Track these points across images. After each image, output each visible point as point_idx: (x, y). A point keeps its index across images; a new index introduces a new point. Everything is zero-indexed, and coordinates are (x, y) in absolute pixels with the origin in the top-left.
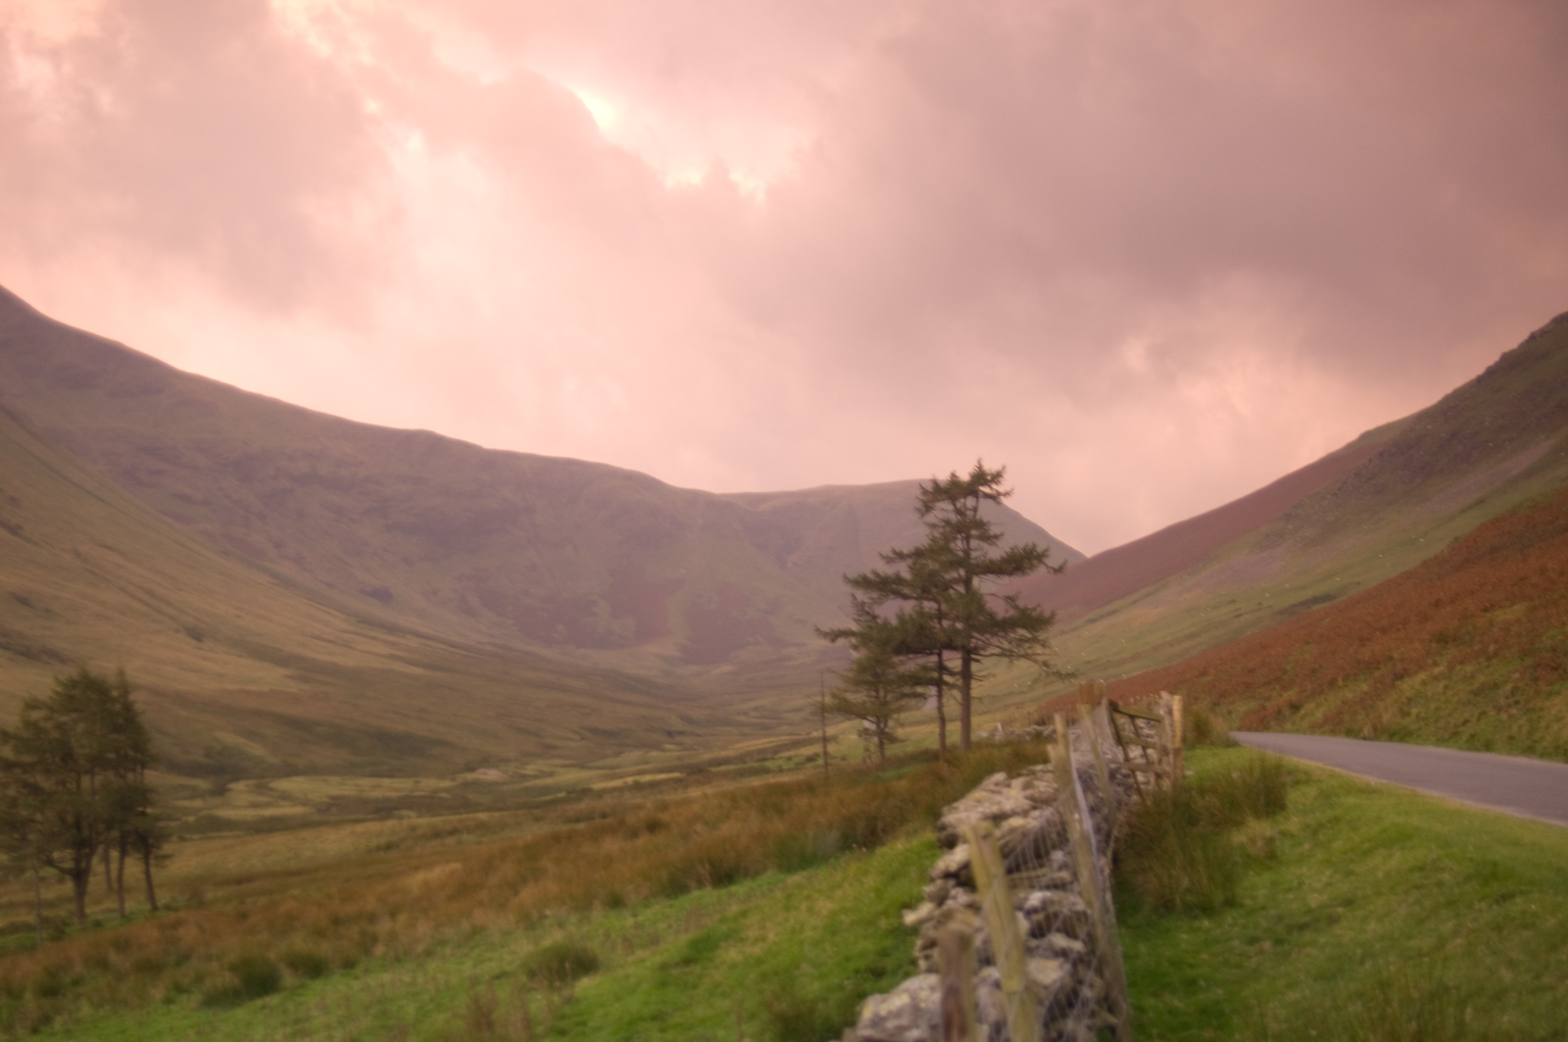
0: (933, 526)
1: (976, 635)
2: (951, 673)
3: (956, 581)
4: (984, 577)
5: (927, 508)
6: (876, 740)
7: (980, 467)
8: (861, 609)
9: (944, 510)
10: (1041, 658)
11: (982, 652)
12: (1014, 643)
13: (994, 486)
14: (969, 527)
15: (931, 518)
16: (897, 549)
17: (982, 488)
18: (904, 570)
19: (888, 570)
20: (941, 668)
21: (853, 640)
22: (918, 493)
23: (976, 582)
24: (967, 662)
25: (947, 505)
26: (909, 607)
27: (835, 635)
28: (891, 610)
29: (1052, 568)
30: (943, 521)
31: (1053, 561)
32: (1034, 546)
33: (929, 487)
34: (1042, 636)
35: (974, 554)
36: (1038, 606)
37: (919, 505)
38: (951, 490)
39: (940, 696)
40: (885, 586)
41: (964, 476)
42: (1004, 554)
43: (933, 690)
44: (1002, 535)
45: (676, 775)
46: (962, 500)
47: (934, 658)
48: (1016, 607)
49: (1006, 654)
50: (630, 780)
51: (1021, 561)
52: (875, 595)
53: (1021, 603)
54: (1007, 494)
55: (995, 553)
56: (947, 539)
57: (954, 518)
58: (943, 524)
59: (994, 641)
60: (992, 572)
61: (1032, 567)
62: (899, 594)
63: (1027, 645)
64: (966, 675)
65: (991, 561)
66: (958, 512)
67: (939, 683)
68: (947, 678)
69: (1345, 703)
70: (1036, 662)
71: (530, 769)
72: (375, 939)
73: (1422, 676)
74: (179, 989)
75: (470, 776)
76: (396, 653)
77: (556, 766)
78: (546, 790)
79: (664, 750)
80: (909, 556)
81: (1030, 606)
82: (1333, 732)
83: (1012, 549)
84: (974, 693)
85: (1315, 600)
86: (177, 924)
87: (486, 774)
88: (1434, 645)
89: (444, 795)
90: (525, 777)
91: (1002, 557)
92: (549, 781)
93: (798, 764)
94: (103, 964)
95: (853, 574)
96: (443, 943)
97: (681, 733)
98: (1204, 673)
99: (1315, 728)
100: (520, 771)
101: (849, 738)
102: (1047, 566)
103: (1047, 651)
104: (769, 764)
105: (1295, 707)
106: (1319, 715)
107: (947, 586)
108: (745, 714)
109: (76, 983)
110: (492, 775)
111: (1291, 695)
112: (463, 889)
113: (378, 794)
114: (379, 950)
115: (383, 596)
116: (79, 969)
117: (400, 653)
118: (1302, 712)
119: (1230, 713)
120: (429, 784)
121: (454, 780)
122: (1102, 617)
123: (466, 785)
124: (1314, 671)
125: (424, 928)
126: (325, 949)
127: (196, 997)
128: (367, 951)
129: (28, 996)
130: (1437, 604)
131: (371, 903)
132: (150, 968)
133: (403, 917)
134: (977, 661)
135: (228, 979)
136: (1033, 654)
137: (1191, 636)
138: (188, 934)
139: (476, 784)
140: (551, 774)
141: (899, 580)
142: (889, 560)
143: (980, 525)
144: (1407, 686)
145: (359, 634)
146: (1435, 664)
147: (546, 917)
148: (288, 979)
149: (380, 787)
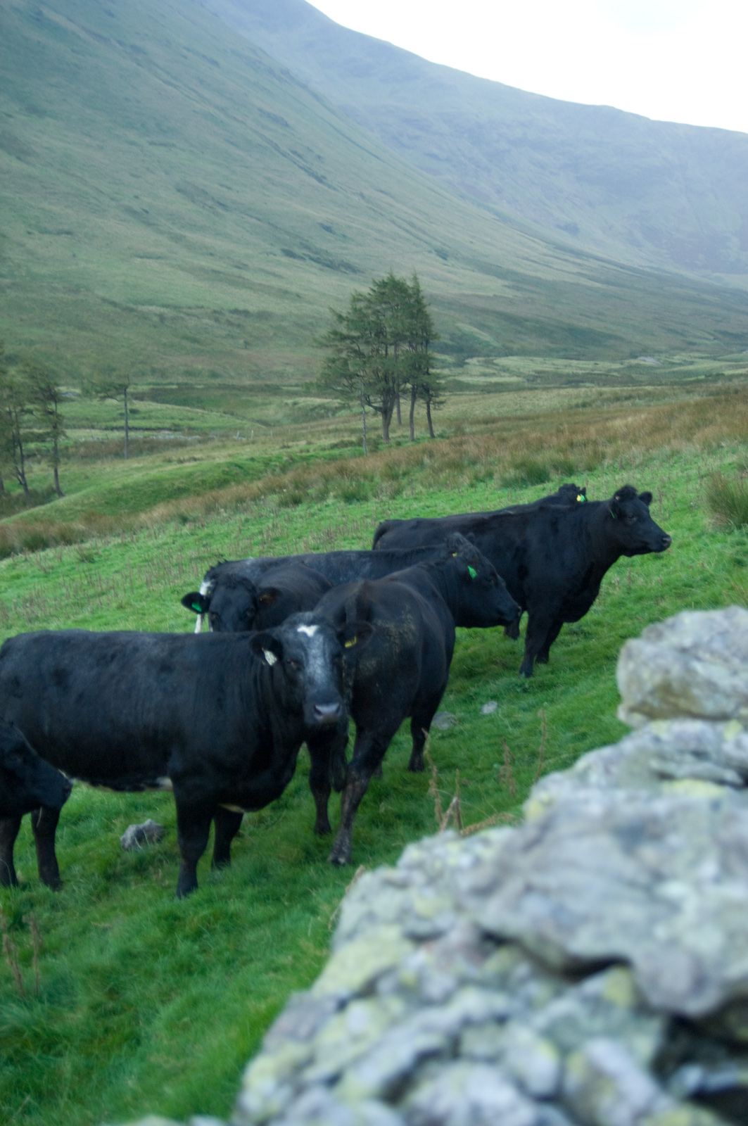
71: (677, 359)
75: (634, 362)
76: (580, 271)
77: (695, 357)
78: (689, 374)
87: (645, 361)
89: (615, 374)
90: (673, 364)
92: (691, 368)
100: (669, 360)
110: (649, 361)
113: (569, 371)
115: (573, 229)
117: (583, 272)
120: (604, 365)
121: (622, 364)
123: (631, 367)
125: (635, 450)
126: (573, 458)
127: (492, 484)
131: (591, 435)
133: (620, 443)
135: (512, 473)
139: (638, 366)
140: (692, 363)
145: (555, 257)
149: (570, 366)
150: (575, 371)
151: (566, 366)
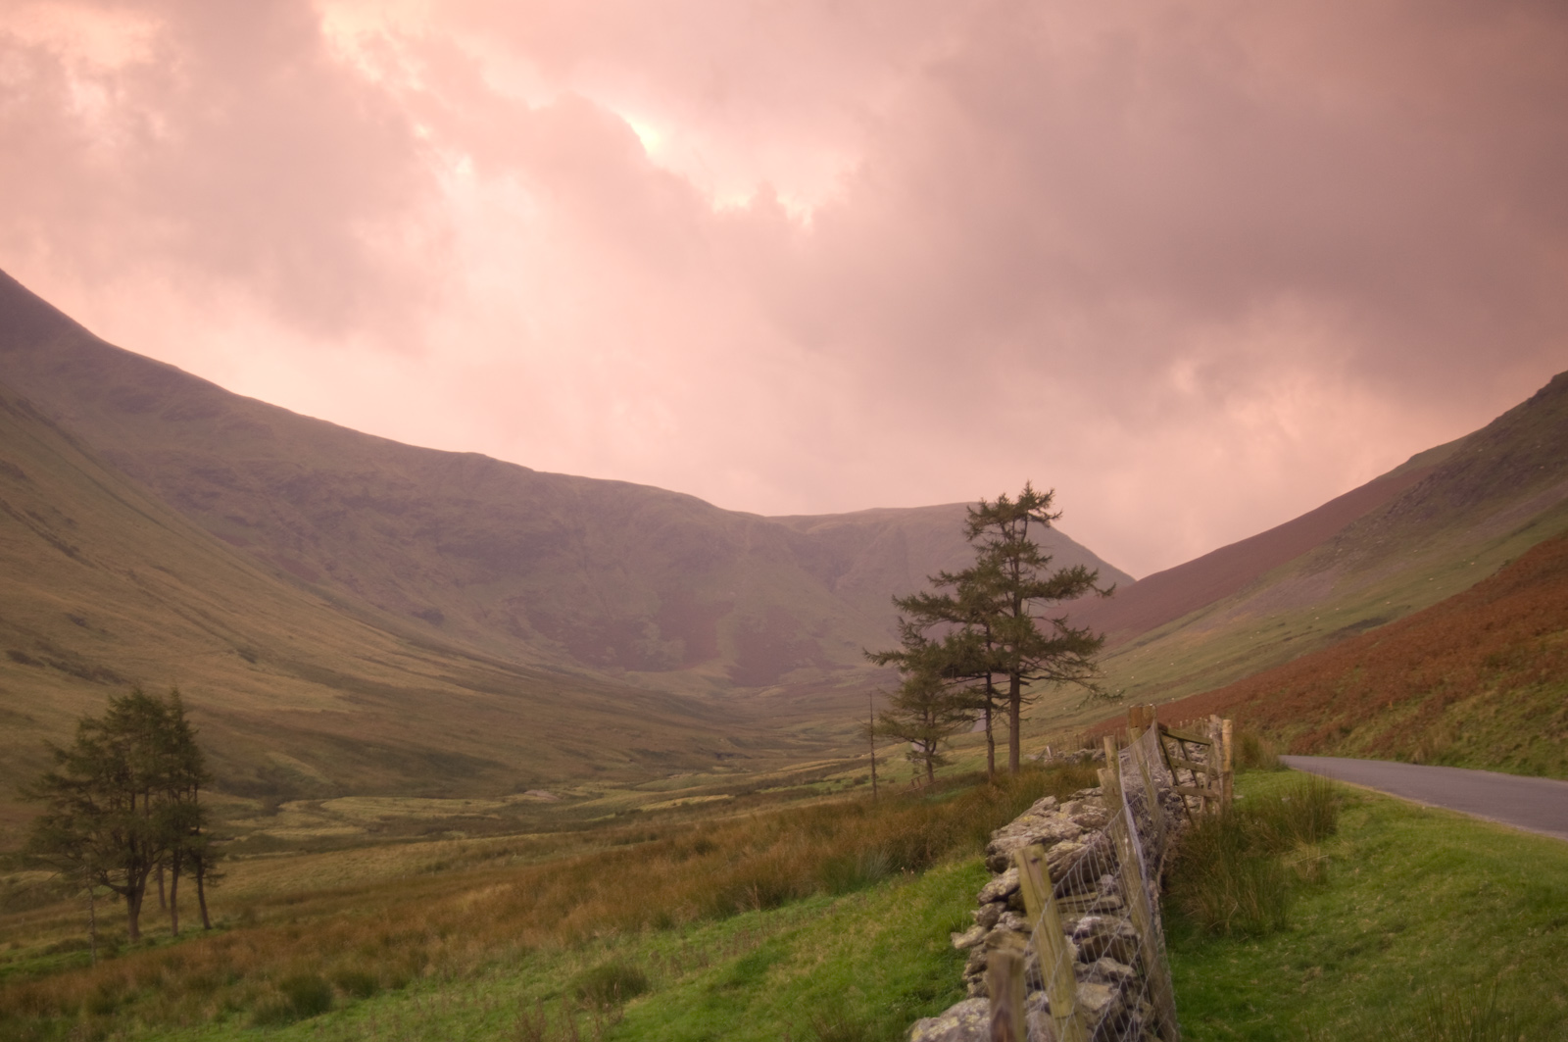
0: (982, 549)
1: (1024, 658)
2: (1000, 697)
3: (1004, 604)
4: (1032, 599)
5: (976, 531)
6: (925, 762)
7: (1028, 490)
8: (909, 633)
9: (993, 533)
10: (1090, 681)
11: (1031, 674)
12: (1062, 666)
13: (1042, 509)
14: (1017, 550)
15: (979, 540)
16: (946, 572)
17: (1030, 511)
18: (952, 592)
19: (937, 593)
20: (990, 690)
21: (902, 663)
22: (966, 515)
23: (1024, 604)
24: (1016, 684)
25: (996, 529)
26: (958, 628)
27: (885, 658)
28: (939, 633)
29: (1101, 591)
30: (992, 544)
31: (1102, 584)
32: (1083, 569)
33: (978, 510)
34: (1090, 659)
35: (1023, 577)
36: (1087, 629)
37: (968, 528)
38: (1000, 513)
39: (988, 718)
40: (934, 608)
41: (1013, 499)
42: (1052, 578)
43: (982, 713)
44: (1050, 557)
45: (726, 796)
46: (1011, 524)
47: (984, 681)
48: (1065, 630)
49: (1053, 677)
50: (679, 802)
51: (1070, 584)
52: (924, 617)
53: (1070, 626)
54: (1055, 517)
55: (1044, 575)
56: (996, 562)
57: (1002, 540)
58: (991, 547)
59: (1043, 664)
60: (1041, 596)
61: (1081, 590)
62: (947, 617)
63: (1075, 668)
64: (1015, 698)
65: (1040, 584)
66: (1006, 534)
67: (988, 706)
68: (995, 701)
69: (1395, 727)
70: (1084, 684)
71: (580, 791)
72: (425, 959)
73: (1474, 700)
74: (232, 1008)
75: (520, 797)
76: (447, 674)
77: (605, 787)
78: (595, 811)
79: (713, 773)
80: (958, 579)
81: (1079, 630)
82: (1383, 756)
83: (1062, 572)
84: (1021, 716)
85: (1366, 623)
86: (228, 944)
87: (536, 795)
88: (1485, 669)
89: (493, 816)
90: (574, 798)
91: (1051, 580)
92: (598, 802)
93: (847, 786)
94: (157, 982)
95: (903, 596)
96: (493, 963)
97: (730, 755)
98: (1253, 697)
99: (1365, 752)
100: (570, 793)
101: (898, 761)
102: (1096, 590)
103: (1095, 674)
104: (817, 786)
105: (1345, 731)
106: (1369, 738)
107: (996, 609)
108: (794, 736)
109: (130, 1000)
110: (542, 796)
111: (1340, 718)
112: (512, 911)
113: (428, 814)
114: (430, 969)
115: (434, 617)
116: (132, 986)
117: (451, 675)
118: (1352, 736)
119: (1279, 736)
120: (479, 805)
121: (504, 801)
122: (1152, 640)
123: (516, 805)
124: (1364, 695)
125: (473, 948)
126: (376, 968)
127: (248, 1016)
128: (418, 972)
129: (83, 1014)
130: (1488, 627)
131: (421, 923)
132: (204, 987)
133: (451, 938)
134: (1027, 684)
135: (278, 998)
136: (1082, 677)
137: (1241, 659)
138: (240, 954)
139: (526, 804)
140: (601, 796)
141: (947, 602)
142: (938, 583)
143: (1030, 548)
144: (1459, 710)
145: (411, 656)
146: (1486, 688)
147: (595, 938)
148: (339, 998)
149: (431, 807)
150: (437, 815)
151: (425, 808)
